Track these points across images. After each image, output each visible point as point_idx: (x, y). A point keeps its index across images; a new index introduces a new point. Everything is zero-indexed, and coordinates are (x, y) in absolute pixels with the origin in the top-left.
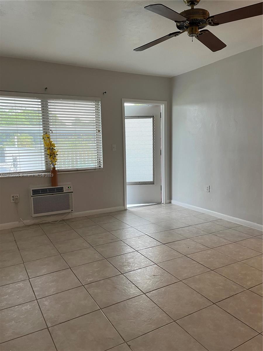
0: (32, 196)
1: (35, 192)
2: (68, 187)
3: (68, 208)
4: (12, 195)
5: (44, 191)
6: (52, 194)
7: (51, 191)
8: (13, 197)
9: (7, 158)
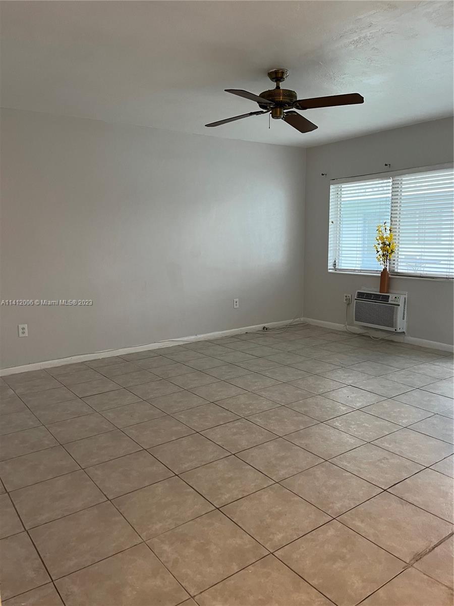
0: (356, 299)
1: (361, 295)
2: (396, 298)
3: (392, 326)
4: (345, 295)
5: (368, 296)
6: (375, 302)
7: (376, 297)
8: (346, 297)
9: (344, 252)
